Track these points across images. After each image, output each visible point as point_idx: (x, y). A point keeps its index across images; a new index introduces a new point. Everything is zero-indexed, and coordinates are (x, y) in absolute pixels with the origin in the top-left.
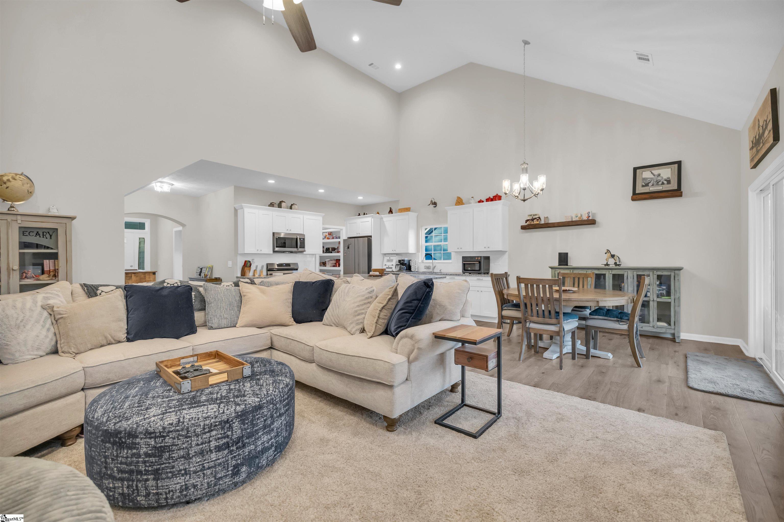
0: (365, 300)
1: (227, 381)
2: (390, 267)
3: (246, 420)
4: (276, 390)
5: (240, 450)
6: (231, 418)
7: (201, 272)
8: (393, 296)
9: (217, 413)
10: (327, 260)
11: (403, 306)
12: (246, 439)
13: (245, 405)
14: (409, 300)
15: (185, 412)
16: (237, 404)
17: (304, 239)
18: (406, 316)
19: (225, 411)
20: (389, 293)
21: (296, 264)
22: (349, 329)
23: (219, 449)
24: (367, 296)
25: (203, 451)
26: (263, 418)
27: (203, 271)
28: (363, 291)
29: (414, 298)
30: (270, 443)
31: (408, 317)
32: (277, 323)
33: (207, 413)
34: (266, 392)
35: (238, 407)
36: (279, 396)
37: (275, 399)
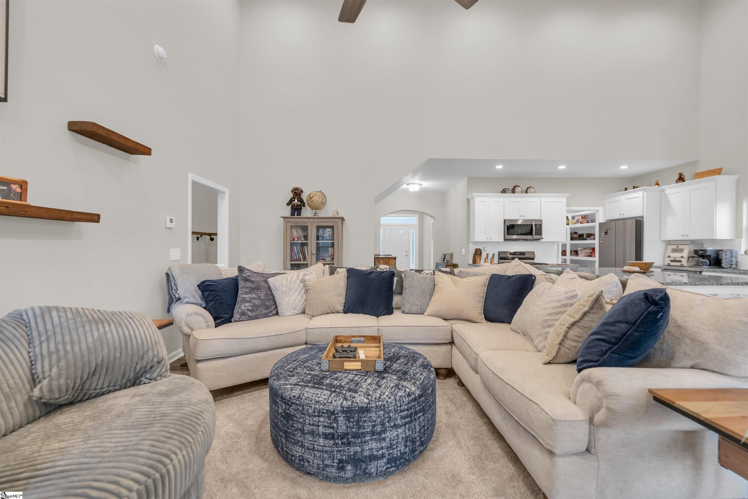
0: (560, 307)
1: (360, 370)
2: (677, 259)
3: (351, 418)
4: (392, 397)
5: (345, 447)
6: (336, 410)
7: (445, 258)
8: (591, 308)
9: (326, 401)
10: (579, 249)
11: (599, 328)
12: (351, 438)
13: (352, 402)
14: (611, 320)
15: (307, 389)
16: (346, 399)
17: (541, 225)
18: (602, 346)
19: (333, 402)
20: (586, 304)
21: (533, 253)
22: (536, 342)
23: (326, 436)
24: (564, 302)
25: (314, 432)
26: (372, 422)
27: (446, 257)
28: (560, 295)
29: (621, 318)
30: (380, 452)
31: (604, 349)
32: (464, 317)
33: (319, 397)
34: (379, 395)
35: (345, 401)
36: (394, 404)
37: (387, 406)
